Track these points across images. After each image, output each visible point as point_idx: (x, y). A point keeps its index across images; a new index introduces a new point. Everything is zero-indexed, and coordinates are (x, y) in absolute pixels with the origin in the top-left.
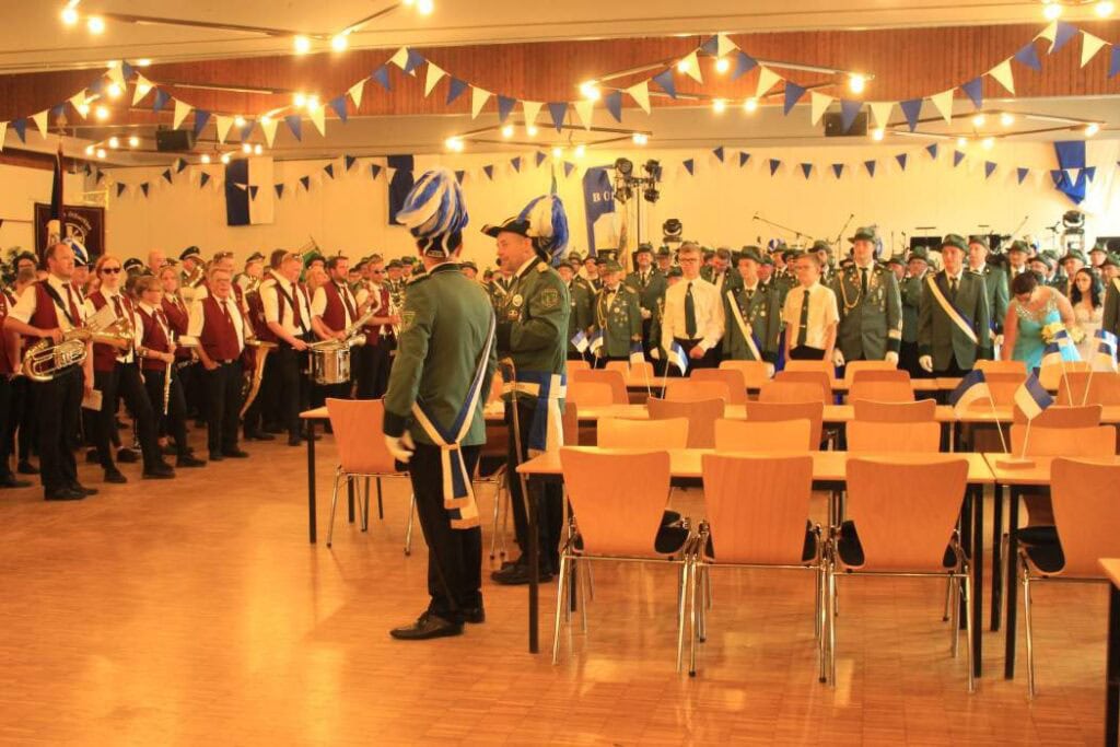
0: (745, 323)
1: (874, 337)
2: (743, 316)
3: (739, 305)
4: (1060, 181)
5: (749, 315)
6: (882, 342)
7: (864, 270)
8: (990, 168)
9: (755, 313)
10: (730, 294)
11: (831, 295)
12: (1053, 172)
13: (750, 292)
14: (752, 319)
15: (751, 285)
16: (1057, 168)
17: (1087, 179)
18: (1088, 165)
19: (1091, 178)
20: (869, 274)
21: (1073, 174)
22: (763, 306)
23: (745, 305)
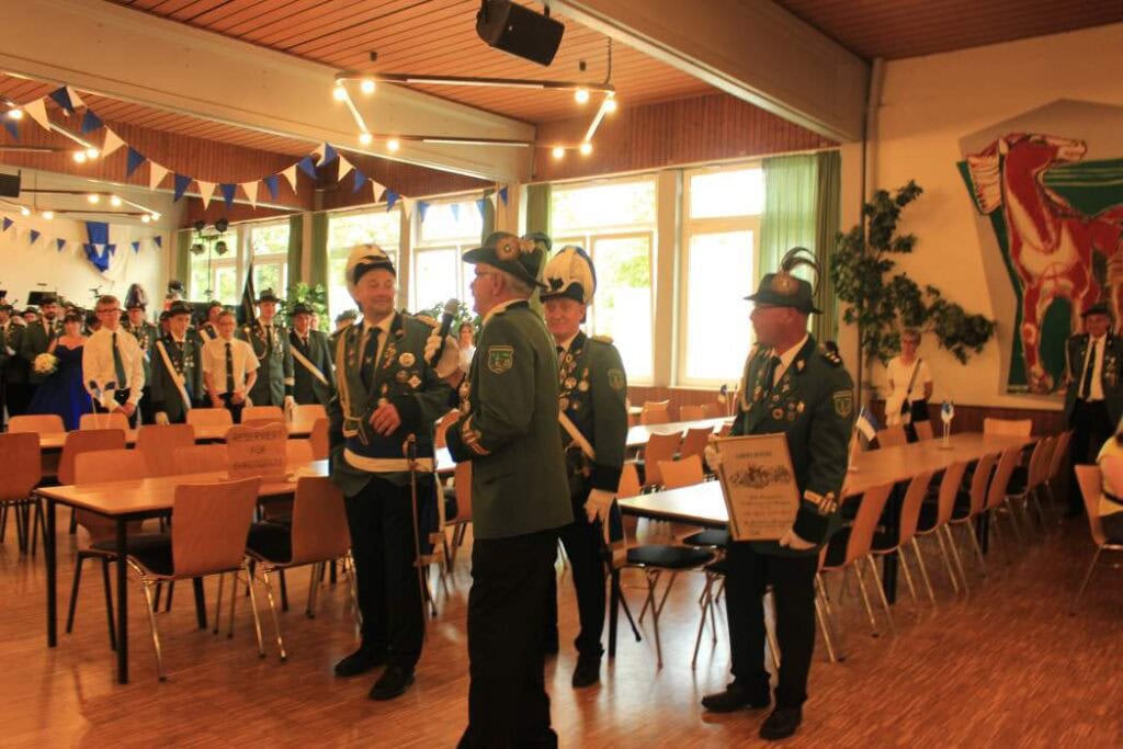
0: (178, 373)
1: (277, 383)
2: (175, 367)
3: (170, 355)
4: (90, 253)
5: (181, 366)
6: (283, 388)
7: (268, 327)
8: (34, 235)
9: (186, 364)
10: (160, 345)
11: (249, 347)
12: (85, 246)
13: (181, 344)
14: (185, 369)
15: (181, 337)
16: (88, 242)
17: (110, 253)
18: (111, 242)
19: (113, 252)
20: (271, 330)
21: (100, 249)
22: (191, 358)
23: (176, 355)
